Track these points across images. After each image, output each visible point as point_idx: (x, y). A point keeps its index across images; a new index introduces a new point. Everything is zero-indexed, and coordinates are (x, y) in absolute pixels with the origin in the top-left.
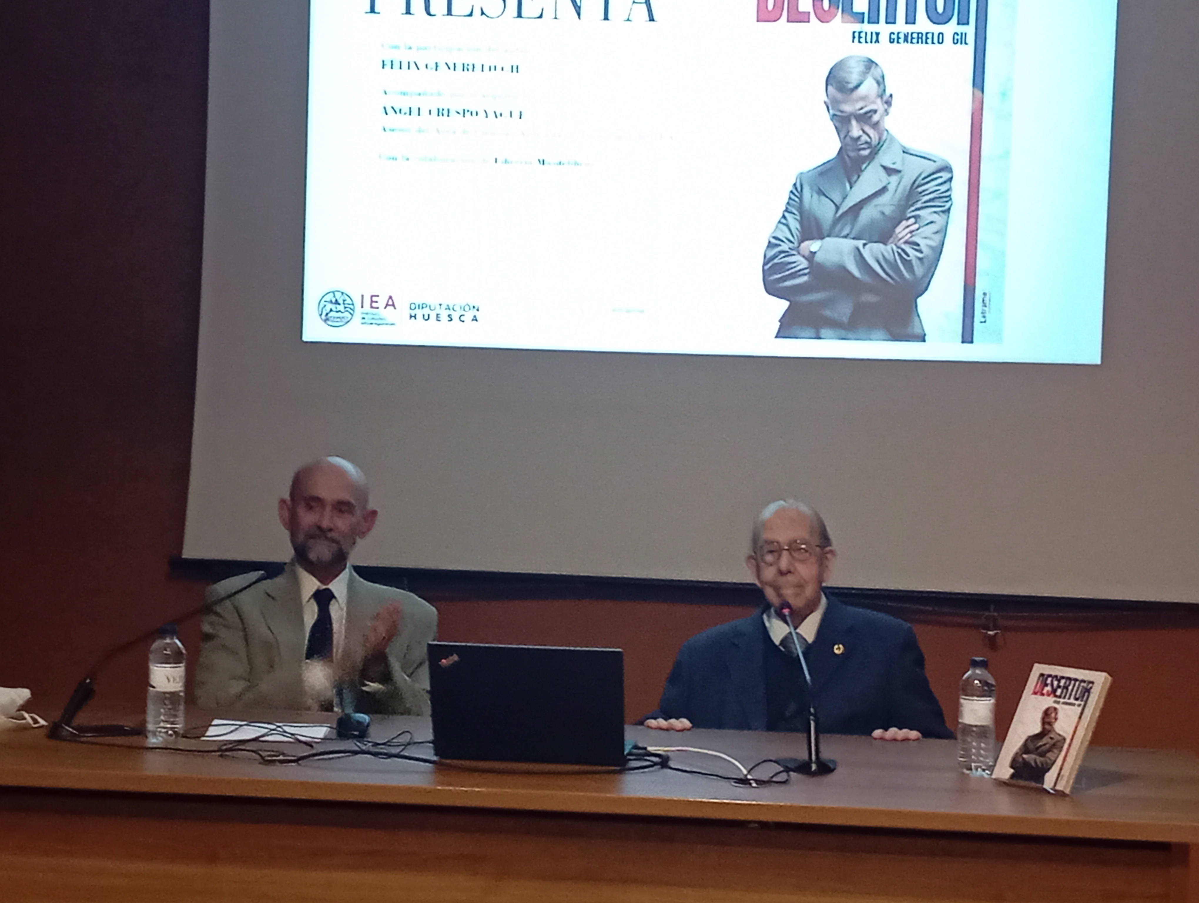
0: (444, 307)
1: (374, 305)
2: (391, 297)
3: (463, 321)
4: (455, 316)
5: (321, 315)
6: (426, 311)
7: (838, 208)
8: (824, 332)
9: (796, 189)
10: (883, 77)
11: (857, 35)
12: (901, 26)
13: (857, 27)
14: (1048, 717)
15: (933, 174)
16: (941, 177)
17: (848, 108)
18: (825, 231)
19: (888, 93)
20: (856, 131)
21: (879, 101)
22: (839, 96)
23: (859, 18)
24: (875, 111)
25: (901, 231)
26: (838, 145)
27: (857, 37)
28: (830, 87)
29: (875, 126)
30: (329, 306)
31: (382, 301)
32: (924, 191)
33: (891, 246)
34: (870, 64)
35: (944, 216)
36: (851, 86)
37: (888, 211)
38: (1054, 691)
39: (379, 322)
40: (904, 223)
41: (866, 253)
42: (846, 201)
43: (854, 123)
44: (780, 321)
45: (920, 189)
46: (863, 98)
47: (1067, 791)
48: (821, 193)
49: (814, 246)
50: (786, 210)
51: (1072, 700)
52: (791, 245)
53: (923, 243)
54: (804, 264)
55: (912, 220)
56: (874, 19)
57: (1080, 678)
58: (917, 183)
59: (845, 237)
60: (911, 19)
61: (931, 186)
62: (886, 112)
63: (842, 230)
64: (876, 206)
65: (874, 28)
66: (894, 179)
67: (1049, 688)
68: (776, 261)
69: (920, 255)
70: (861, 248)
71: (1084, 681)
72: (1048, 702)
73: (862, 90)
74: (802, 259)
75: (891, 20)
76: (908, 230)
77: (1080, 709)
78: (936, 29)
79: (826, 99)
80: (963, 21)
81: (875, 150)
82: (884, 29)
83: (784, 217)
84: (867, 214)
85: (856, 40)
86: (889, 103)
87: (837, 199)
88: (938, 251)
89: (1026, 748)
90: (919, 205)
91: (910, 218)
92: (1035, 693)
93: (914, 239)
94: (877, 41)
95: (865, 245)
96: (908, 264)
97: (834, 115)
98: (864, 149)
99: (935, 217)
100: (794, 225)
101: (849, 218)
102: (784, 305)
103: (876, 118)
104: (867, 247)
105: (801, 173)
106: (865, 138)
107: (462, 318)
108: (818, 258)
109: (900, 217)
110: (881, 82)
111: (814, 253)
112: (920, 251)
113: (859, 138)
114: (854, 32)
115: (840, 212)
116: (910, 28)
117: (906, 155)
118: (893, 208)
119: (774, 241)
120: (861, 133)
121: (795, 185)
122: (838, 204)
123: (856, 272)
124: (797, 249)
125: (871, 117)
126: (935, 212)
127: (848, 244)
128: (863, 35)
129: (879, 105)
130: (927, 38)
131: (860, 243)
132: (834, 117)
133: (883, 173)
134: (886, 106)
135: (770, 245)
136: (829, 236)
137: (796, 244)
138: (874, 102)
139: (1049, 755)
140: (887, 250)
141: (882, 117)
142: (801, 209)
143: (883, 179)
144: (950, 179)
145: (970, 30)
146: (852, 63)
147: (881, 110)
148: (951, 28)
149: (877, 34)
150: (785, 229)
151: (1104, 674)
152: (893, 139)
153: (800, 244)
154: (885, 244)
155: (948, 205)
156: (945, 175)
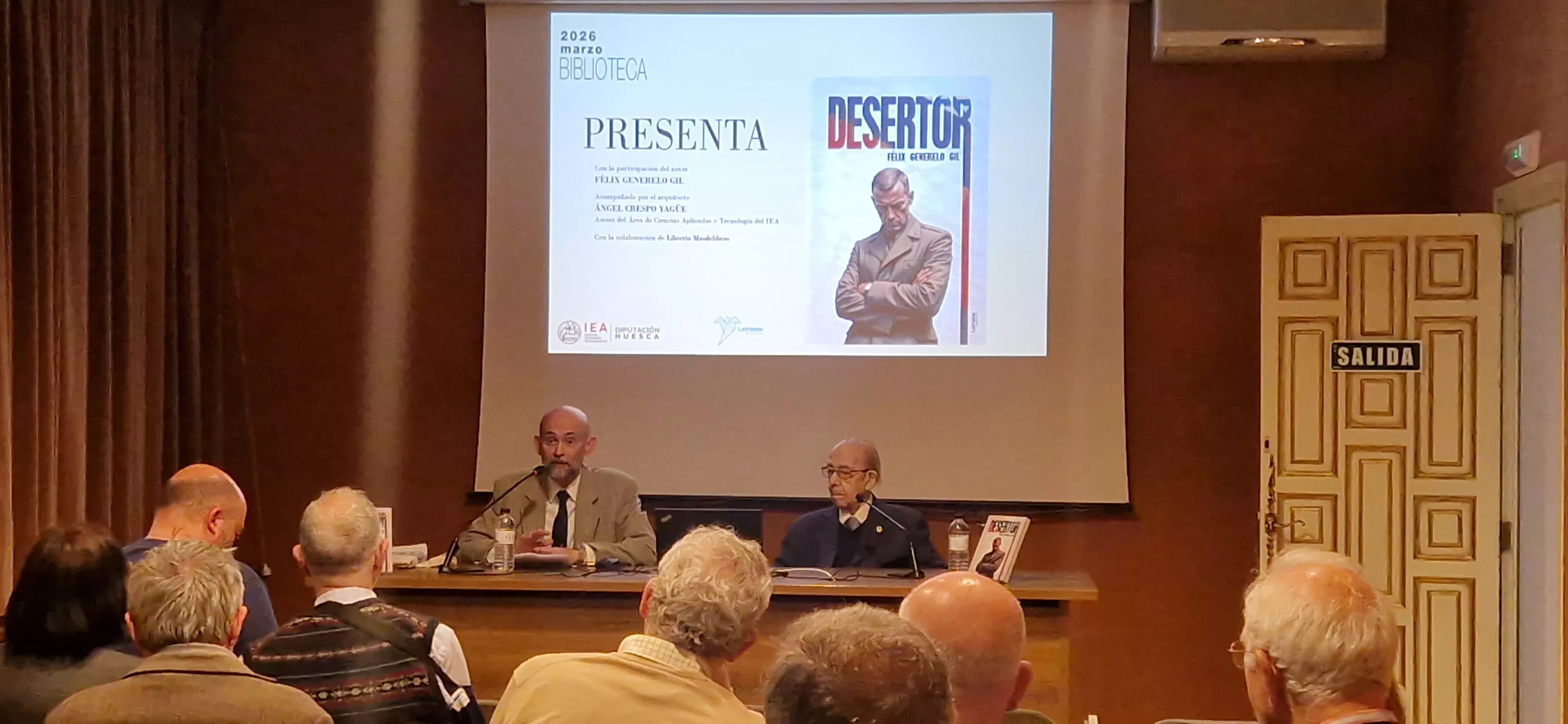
0: (637, 330)
1: (594, 329)
2: (603, 325)
3: (649, 338)
4: (644, 335)
5: (559, 336)
6: (626, 332)
7: (881, 262)
8: (875, 339)
9: (855, 251)
10: (907, 180)
11: (890, 156)
12: (917, 149)
13: (891, 151)
14: (996, 543)
15: (939, 240)
16: (944, 242)
17: (886, 201)
18: (875, 276)
19: (910, 191)
20: (892, 216)
21: (905, 196)
22: (881, 193)
23: (892, 145)
24: (903, 203)
25: (921, 276)
26: (881, 224)
27: (890, 157)
28: (875, 188)
29: (904, 211)
30: (564, 331)
31: (598, 327)
32: (935, 251)
33: (915, 285)
34: (899, 173)
35: (947, 266)
36: (887, 187)
37: (912, 264)
38: (999, 529)
39: (598, 340)
40: (922, 271)
41: (899, 290)
42: (887, 258)
43: (890, 209)
44: (848, 333)
45: (932, 250)
46: (896, 194)
47: (1006, 581)
48: (870, 253)
49: (868, 287)
50: (850, 265)
51: (1009, 533)
52: (853, 286)
53: (935, 283)
54: (862, 298)
55: (927, 270)
56: (901, 146)
57: (1013, 521)
58: (930, 246)
59: (887, 280)
60: (923, 145)
61: (939, 248)
62: (910, 203)
63: (884, 276)
64: (905, 261)
65: (901, 151)
66: (916, 243)
67: (996, 528)
68: (844, 296)
69: (933, 291)
70: (896, 286)
71: (1015, 523)
72: (996, 535)
73: (895, 189)
74: (861, 295)
75: (911, 145)
76: (924, 276)
77: (1012, 538)
78: (940, 151)
79: (872, 195)
80: (956, 145)
81: (903, 227)
82: (907, 152)
83: (848, 269)
84: (899, 266)
85: (890, 159)
86: (911, 196)
87: (881, 257)
88: (944, 288)
89: (984, 560)
90: (932, 259)
91: (927, 267)
92: (990, 531)
93: (929, 281)
94: (903, 158)
95: (898, 285)
96: (926, 296)
97: (878, 205)
98: (896, 226)
99: (942, 267)
100: (855, 274)
101: (888, 268)
102: (850, 323)
103: (904, 206)
104: (900, 287)
105: (859, 241)
106: (897, 219)
107: (649, 336)
108: (869, 294)
109: (920, 266)
110: (906, 184)
111: (867, 291)
112: (933, 288)
113: (893, 219)
114: (889, 155)
115: (884, 264)
116: (923, 151)
117: (923, 230)
118: (915, 262)
119: (842, 284)
120: (894, 216)
121: (854, 249)
122: (882, 260)
123: (894, 303)
124: (857, 289)
125: (900, 207)
126: (943, 264)
127: (889, 284)
128: (894, 156)
129: (905, 199)
130: (934, 157)
131: (896, 284)
132: (877, 207)
133: (909, 241)
134: (909, 199)
135: (840, 287)
136: (877, 279)
137: (856, 286)
138: (902, 197)
139: (996, 562)
140: (913, 288)
141: (907, 206)
142: (858, 265)
143: (909, 244)
144: (950, 244)
145: (961, 151)
146: (887, 173)
147: (907, 202)
148: (948, 151)
149: (903, 155)
150: (849, 276)
151: (1025, 518)
152: (914, 220)
153: (858, 286)
154: (911, 283)
155: (950, 259)
156: (947, 241)
